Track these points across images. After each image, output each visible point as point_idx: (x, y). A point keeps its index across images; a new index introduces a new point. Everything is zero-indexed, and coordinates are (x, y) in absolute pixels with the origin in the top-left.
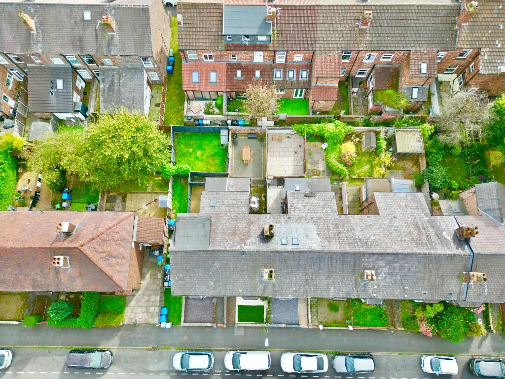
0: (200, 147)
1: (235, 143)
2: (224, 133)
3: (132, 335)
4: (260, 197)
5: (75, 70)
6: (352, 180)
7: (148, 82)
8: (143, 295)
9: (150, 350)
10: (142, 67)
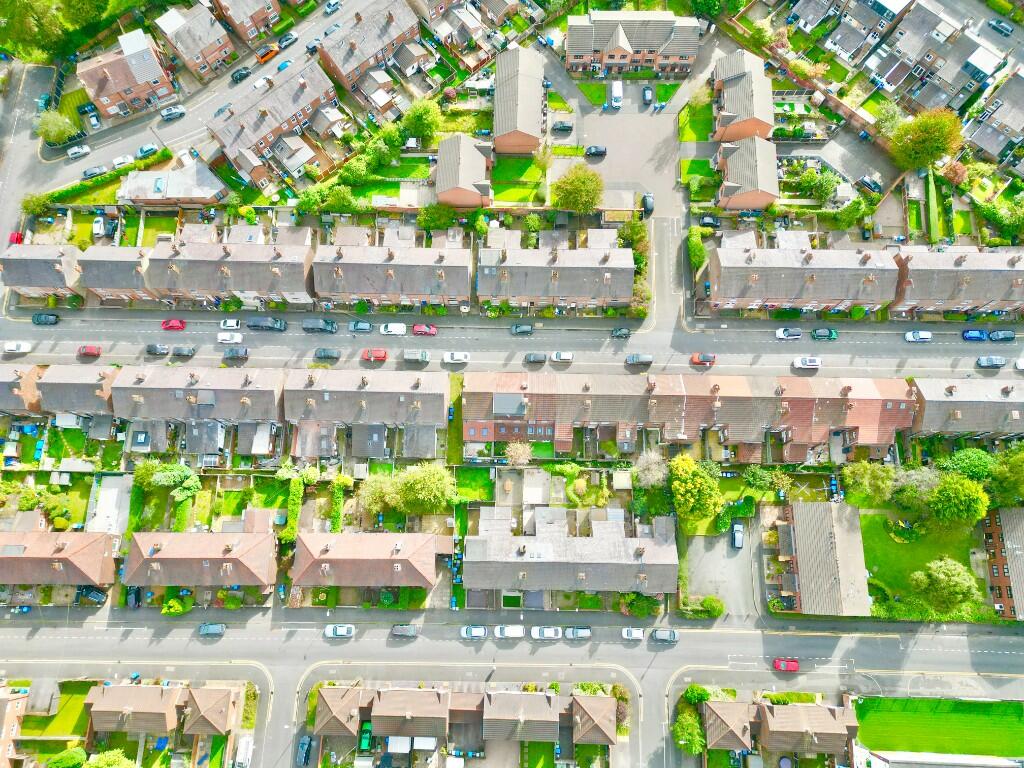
0: (475, 480)
1: (500, 477)
2: (492, 471)
3: (433, 615)
4: (518, 518)
6: (584, 506)
9: (444, 625)
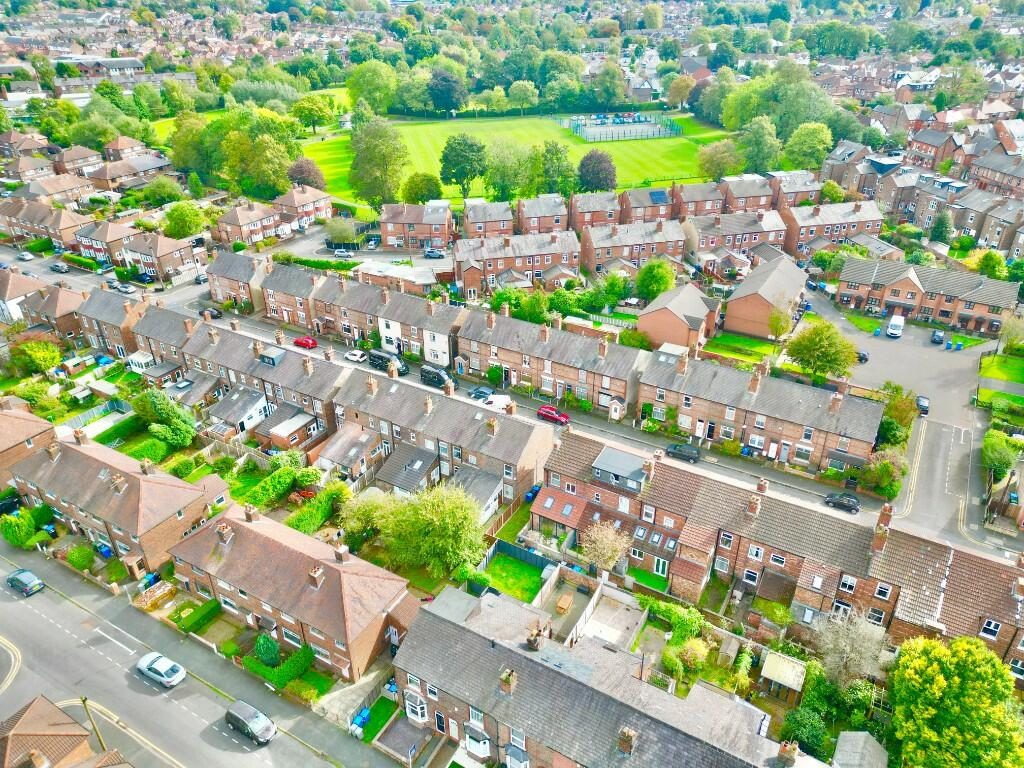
0: (516, 576)
1: (558, 588)
3: (311, 727)
5: (439, 458)
7: (500, 497)
8: (353, 692)
9: (318, 755)
10: (502, 476)
